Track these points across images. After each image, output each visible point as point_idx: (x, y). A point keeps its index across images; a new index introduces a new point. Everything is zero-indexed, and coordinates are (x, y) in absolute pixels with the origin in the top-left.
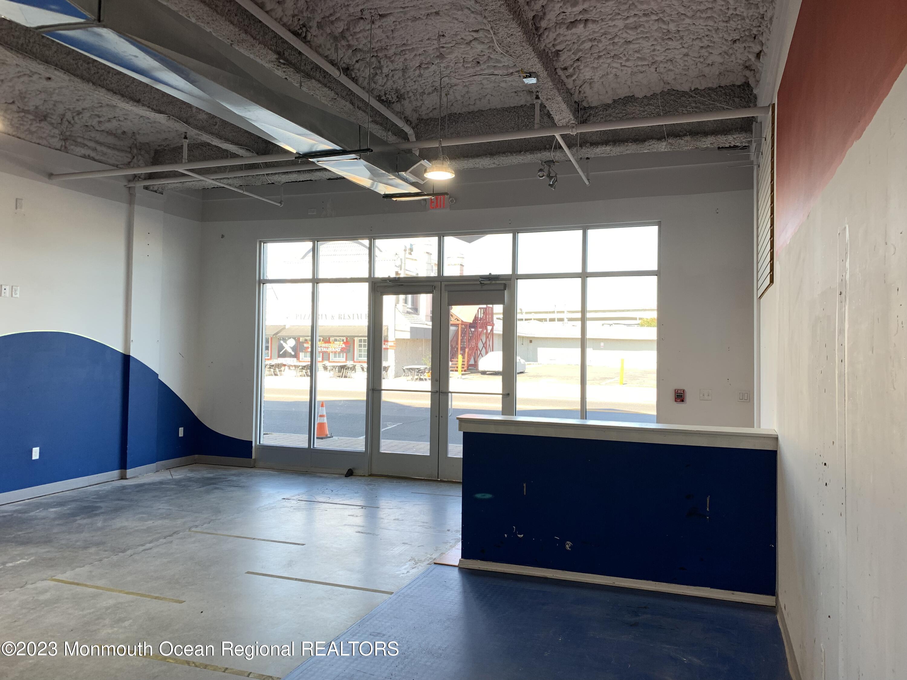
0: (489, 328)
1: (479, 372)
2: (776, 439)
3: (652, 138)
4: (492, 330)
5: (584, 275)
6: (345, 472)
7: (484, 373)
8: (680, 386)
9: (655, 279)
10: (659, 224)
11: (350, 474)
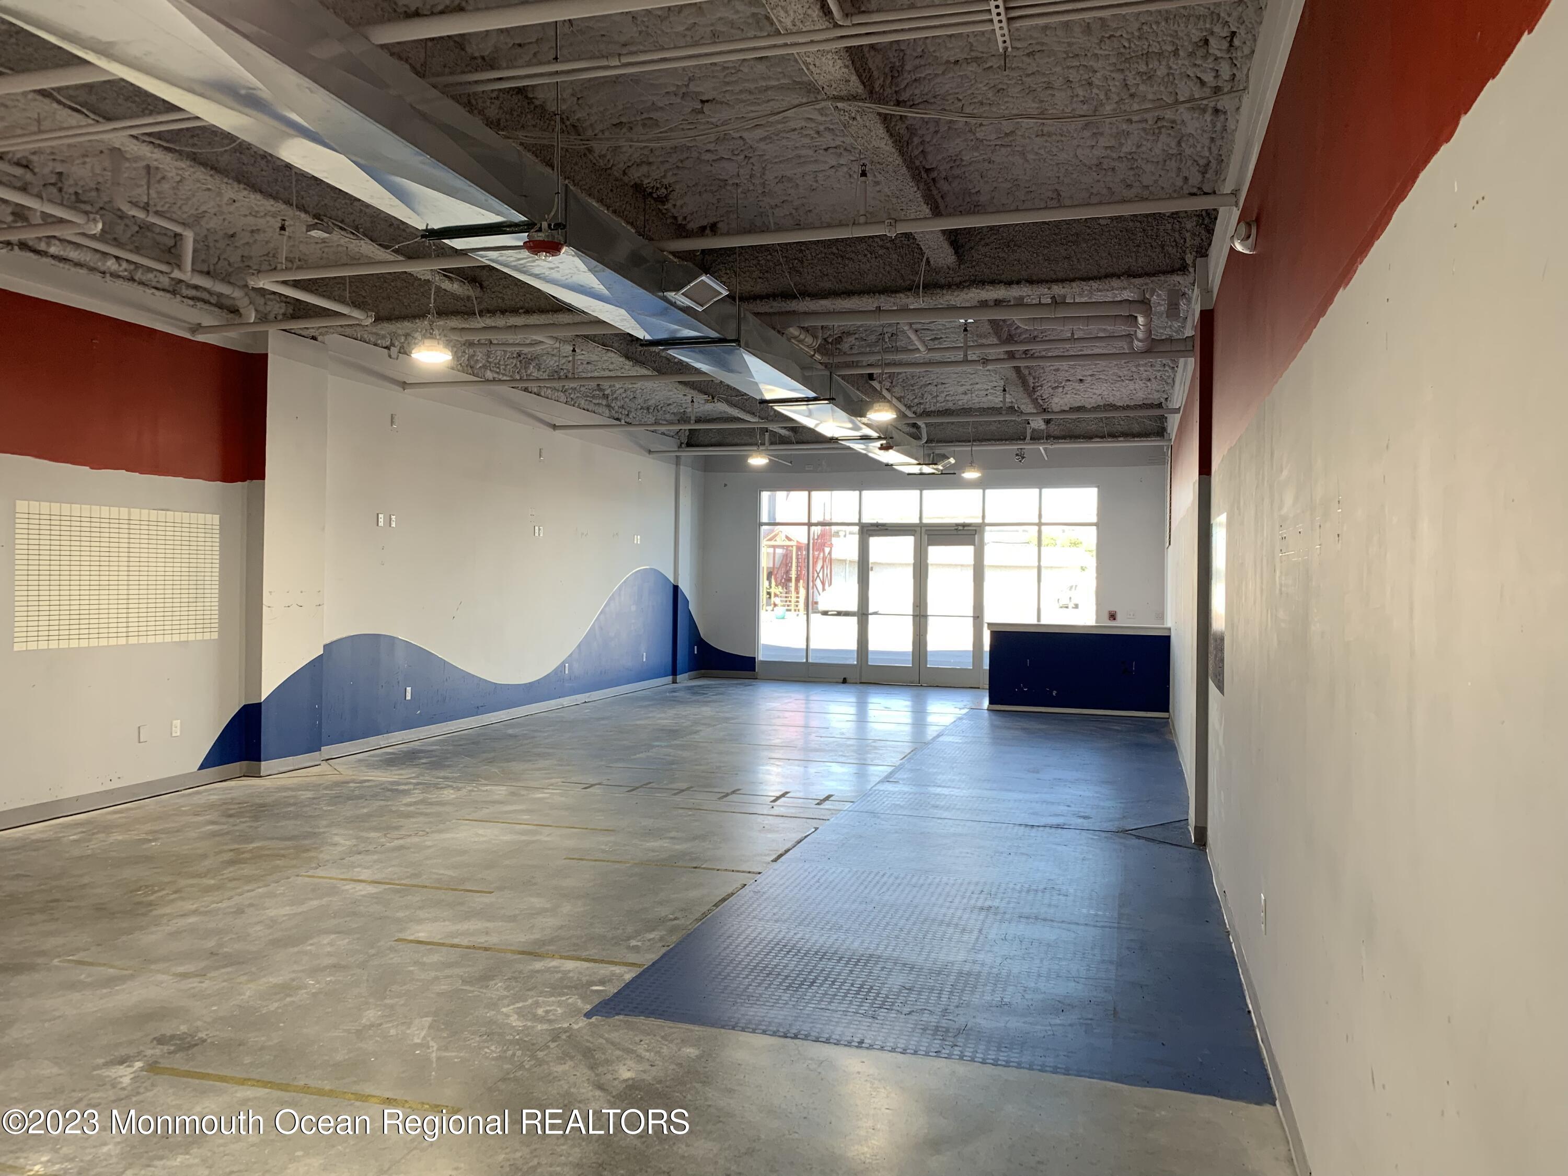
0: (827, 550)
1: (818, 612)
2: (1169, 629)
3: (1097, 436)
4: (830, 553)
5: (1040, 524)
6: (841, 680)
7: (825, 613)
8: (1112, 609)
9: (1095, 528)
10: (1098, 487)
11: (845, 681)
